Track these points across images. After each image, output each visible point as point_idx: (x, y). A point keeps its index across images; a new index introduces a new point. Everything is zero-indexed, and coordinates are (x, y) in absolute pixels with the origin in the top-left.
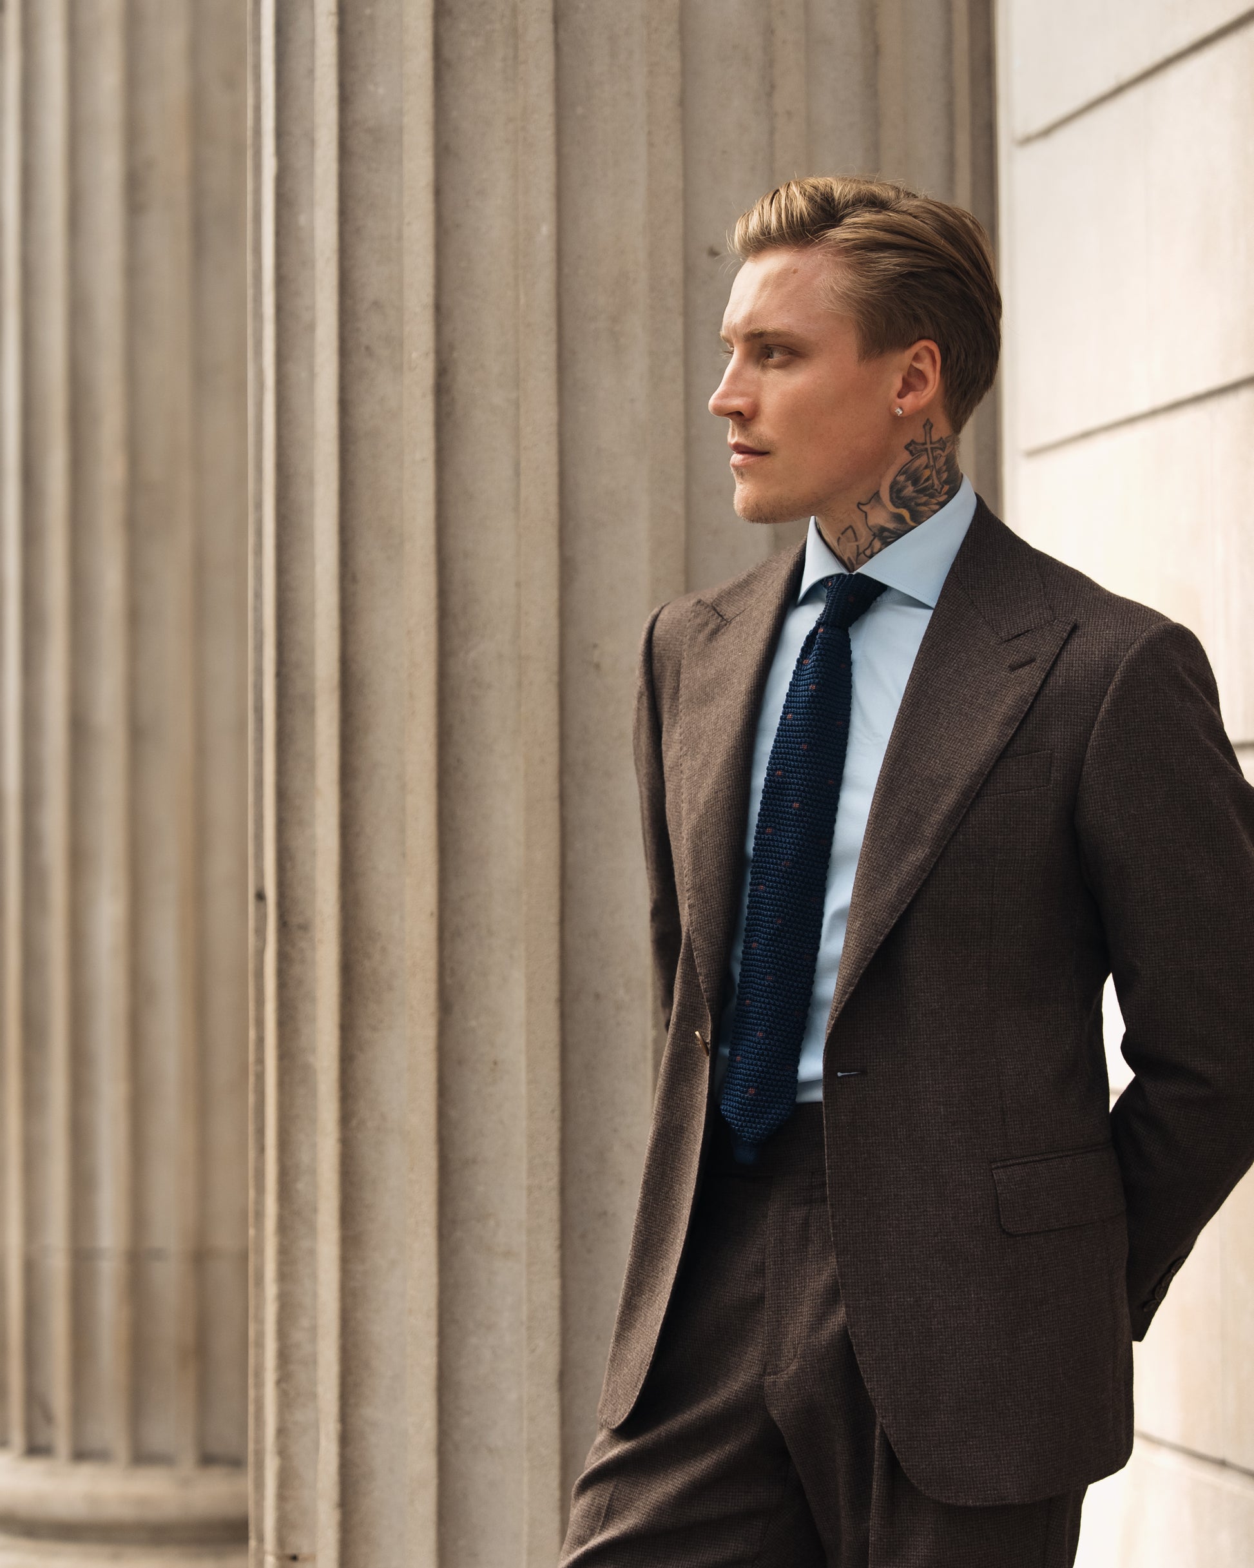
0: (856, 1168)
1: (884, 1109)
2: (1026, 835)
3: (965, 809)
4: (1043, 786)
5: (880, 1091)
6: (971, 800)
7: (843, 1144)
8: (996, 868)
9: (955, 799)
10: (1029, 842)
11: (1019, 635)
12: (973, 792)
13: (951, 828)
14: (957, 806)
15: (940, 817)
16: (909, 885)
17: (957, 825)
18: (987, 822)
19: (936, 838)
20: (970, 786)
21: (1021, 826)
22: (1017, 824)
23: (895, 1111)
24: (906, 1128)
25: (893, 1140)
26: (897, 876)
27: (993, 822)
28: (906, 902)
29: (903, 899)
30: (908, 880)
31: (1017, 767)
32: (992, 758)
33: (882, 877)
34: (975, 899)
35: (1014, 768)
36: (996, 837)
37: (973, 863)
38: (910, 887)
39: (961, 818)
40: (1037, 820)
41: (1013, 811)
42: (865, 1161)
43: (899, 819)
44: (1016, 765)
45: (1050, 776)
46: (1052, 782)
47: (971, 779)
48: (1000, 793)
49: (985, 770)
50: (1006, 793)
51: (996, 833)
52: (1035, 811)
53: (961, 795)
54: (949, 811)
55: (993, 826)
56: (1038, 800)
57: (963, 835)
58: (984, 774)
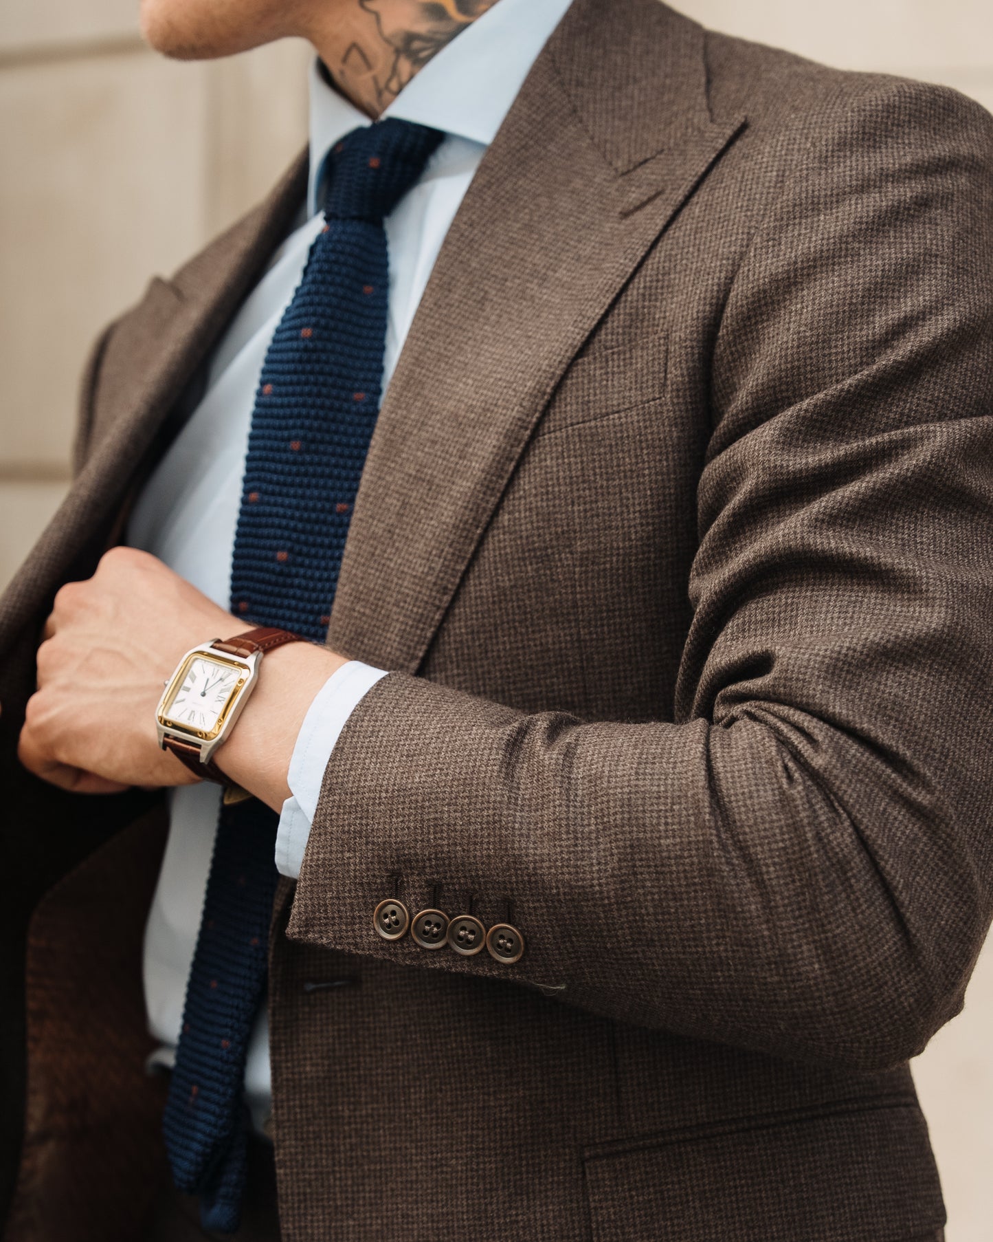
0: (334, 1165)
1: (389, 1051)
2: (628, 499)
3: (513, 464)
4: (654, 399)
5: (382, 1017)
6: (522, 445)
7: (308, 1119)
8: (577, 569)
9: (494, 446)
10: (634, 512)
11: (646, 161)
12: (526, 429)
13: (487, 502)
14: (497, 458)
15: (469, 484)
16: (419, 621)
17: (499, 495)
18: (550, 483)
19: (461, 525)
20: (519, 419)
21: (617, 482)
22: (608, 480)
23: (408, 1053)
24: (426, 1086)
25: (403, 1111)
26: (398, 606)
27: (561, 481)
28: (417, 658)
29: (411, 651)
30: (417, 613)
31: (603, 371)
32: (560, 362)
33: (374, 611)
34: (543, 634)
35: (598, 372)
36: (570, 508)
37: (531, 564)
38: (421, 626)
39: (505, 481)
40: (646, 465)
41: (599, 454)
42: (352, 1150)
43: (402, 498)
44: (601, 368)
45: (666, 378)
46: (670, 388)
47: (521, 405)
48: (572, 425)
49: (548, 385)
50: (584, 422)
51: (569, 501)
52: (642, 449)
53: (505, 437)
54: (483, 471)
55: (563, 488)
56: (646, 427)
57: (509, 513)
58: (544, 393)
